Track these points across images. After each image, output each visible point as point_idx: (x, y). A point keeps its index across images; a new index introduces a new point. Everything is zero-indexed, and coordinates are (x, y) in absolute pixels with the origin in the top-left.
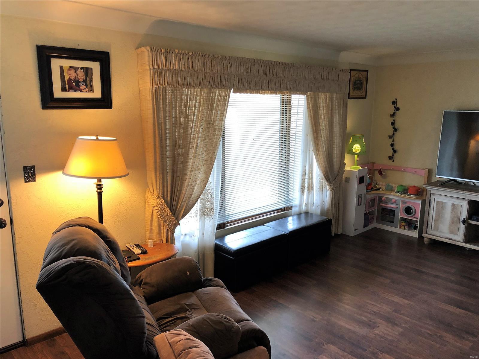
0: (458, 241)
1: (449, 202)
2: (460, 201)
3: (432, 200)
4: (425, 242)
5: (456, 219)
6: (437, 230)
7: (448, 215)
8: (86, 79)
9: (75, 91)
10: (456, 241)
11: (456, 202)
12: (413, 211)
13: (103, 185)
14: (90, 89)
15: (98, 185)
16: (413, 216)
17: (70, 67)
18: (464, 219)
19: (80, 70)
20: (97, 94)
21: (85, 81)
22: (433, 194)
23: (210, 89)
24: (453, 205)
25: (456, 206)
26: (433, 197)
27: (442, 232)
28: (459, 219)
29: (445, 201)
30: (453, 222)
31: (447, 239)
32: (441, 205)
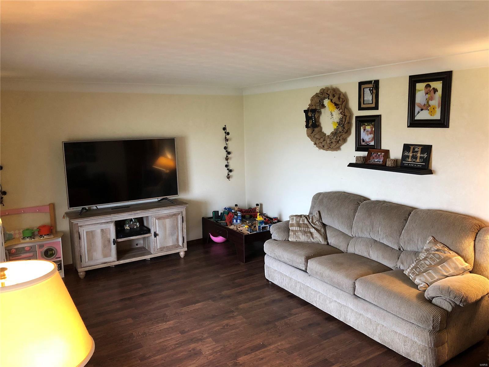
0: (112, 262)
1: (97, 230)
2: (108, 225)
3: (81, 233)
4: (80, 277)
5: (107, 242)
6: (92, 259)
7: (99, 241)
10: (110, 262)
11: (104, 226)
12: (55, 252)
16: (54, 257)
18: (114, 239)
22: (81, 226)
24: (102, 230)
25: (105, 230)
26: (81, 230)
27: (97, 260)
28: (109, 241)
29: (94, 229)
30: (104, 246)
31: (102, 264)
32: (91, 234)
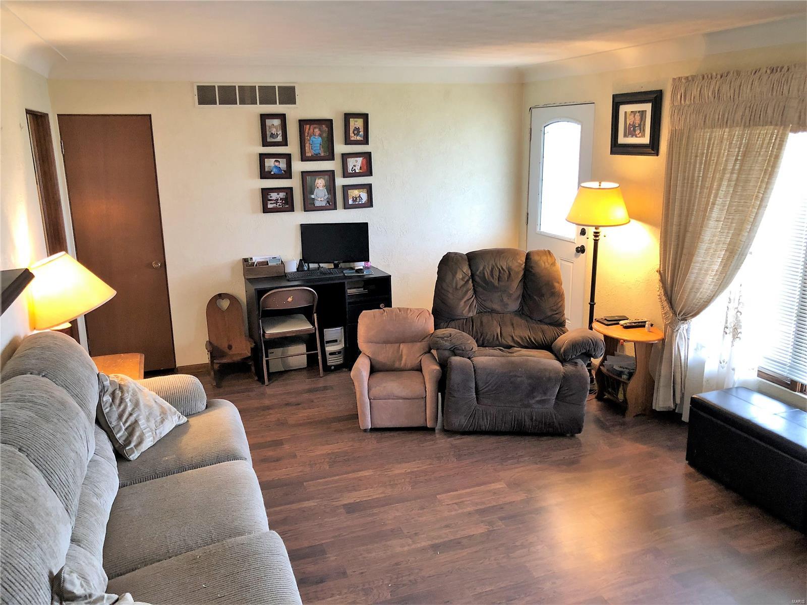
8: (641, 122)
9: (632, 137)
13: (600, 233)
14: (643, 134)
15: (595, 233)
17: (631, 112)
19: (637, 114)
20: (646, 140)
21: (640, 125)
23: (745, 126)
